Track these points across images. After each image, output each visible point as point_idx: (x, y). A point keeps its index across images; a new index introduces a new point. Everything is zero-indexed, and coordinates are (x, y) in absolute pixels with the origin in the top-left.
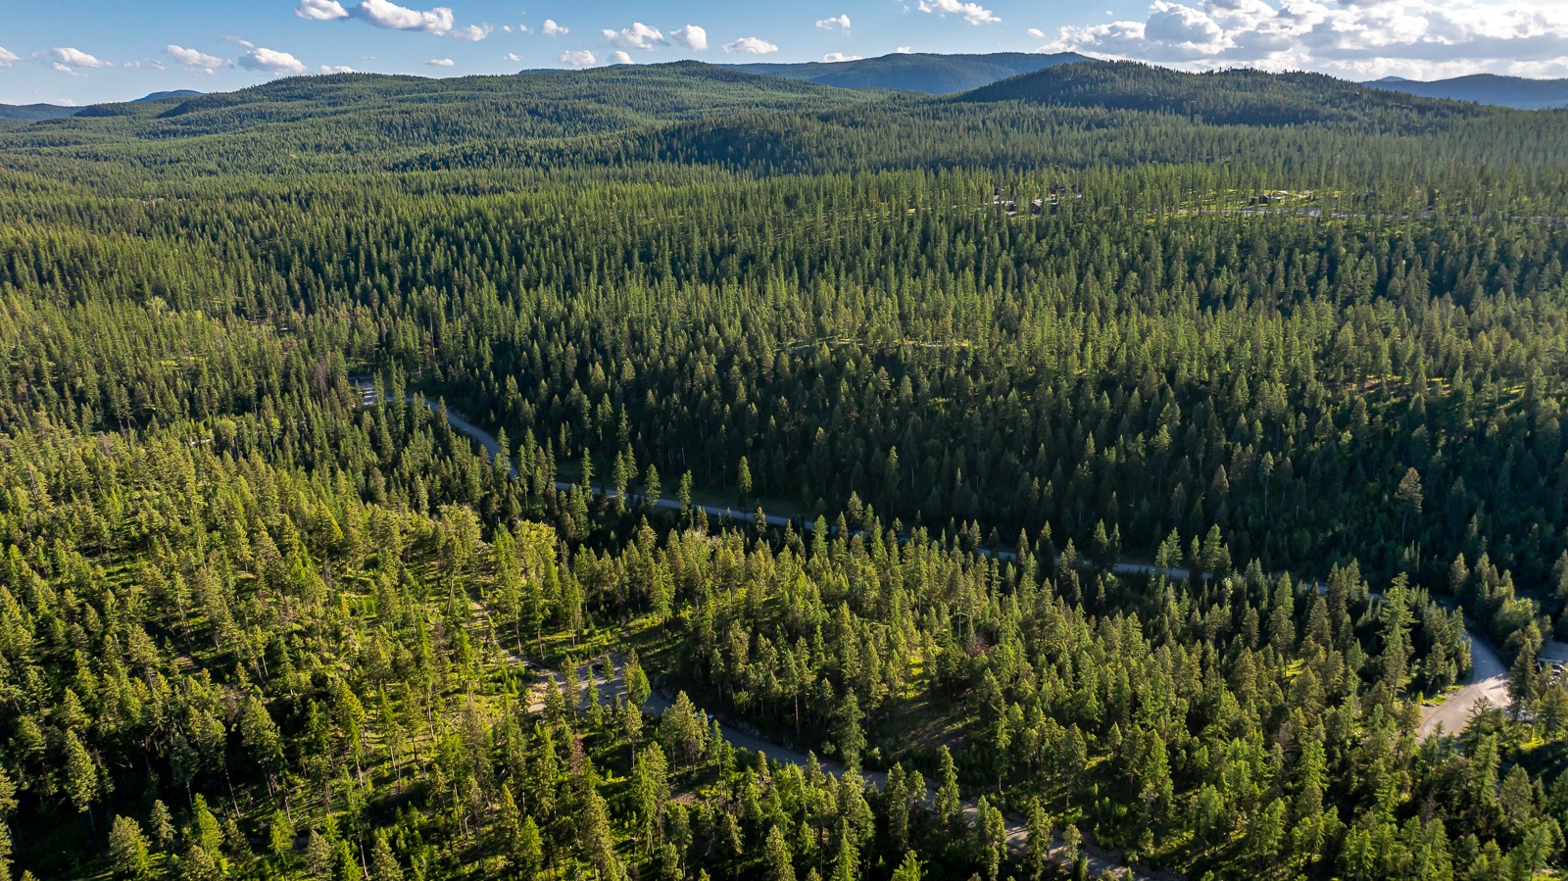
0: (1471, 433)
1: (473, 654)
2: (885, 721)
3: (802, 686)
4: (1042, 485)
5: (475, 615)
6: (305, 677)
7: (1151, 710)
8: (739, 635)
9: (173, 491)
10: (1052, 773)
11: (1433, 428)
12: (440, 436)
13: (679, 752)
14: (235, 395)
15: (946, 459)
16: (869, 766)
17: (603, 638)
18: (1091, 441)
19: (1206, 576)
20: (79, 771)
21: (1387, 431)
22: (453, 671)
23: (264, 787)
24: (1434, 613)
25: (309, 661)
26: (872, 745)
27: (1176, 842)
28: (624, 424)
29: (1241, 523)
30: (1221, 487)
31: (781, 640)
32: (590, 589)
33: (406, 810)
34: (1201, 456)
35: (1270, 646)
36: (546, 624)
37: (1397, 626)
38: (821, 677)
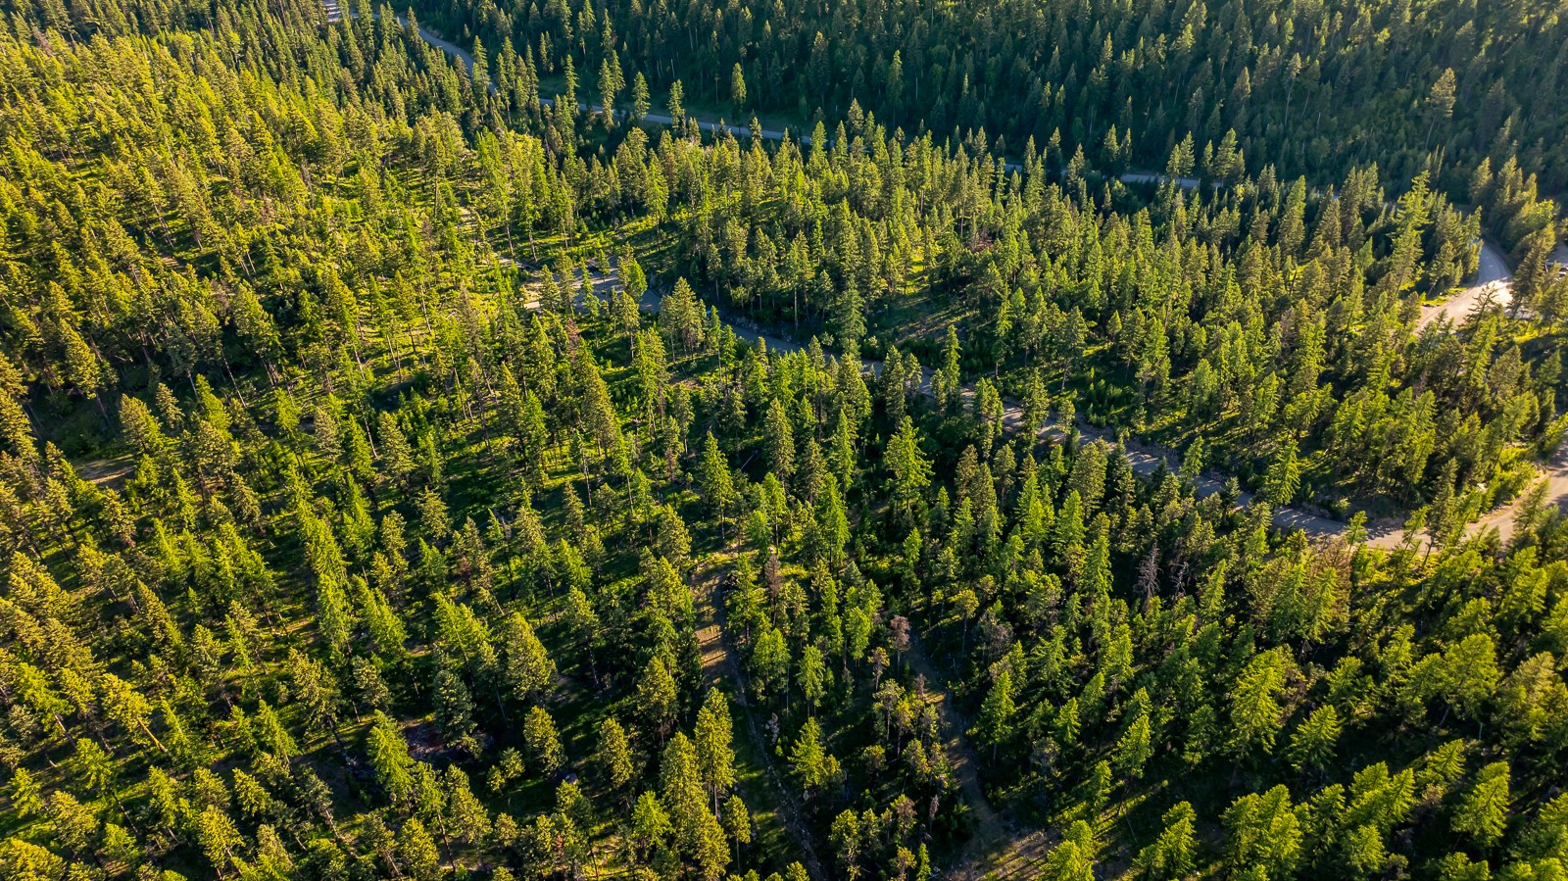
0: (1522, 30)
1: (464, 252)
2: (883, 314)
3: (801, 280)
4: (1054, 91)
5: (464, 219)
6: (294, 273)
7: (1154, 298)
8: (736, 231)
9: (129, 92)
10: (1048, 360)
11: (1480, 26)
12: (413, 52)
13: (677, 342)
14: (186, 11)
15: (953, 66)
16: (868, 355)
17: (597, 241)
18: (1109, 43)
19: (1217, 186)
20: (81, 360)
21: (1428, 32)
22: (445, 270)
23: (265, 378)
24: (1451, 217)
25: (296, 258)
26: (870, 333)
27: (1167, 421)
28: (608, 32)
29: (1260, 130)
30: (1242, 91)
31: (780, 236)
32: (581, 196)
33: (408, 397)
34: (1223, 60)
35: (1277, 246)
36: (537, 226)
37: (1410, 227)
38: (819, 270)
